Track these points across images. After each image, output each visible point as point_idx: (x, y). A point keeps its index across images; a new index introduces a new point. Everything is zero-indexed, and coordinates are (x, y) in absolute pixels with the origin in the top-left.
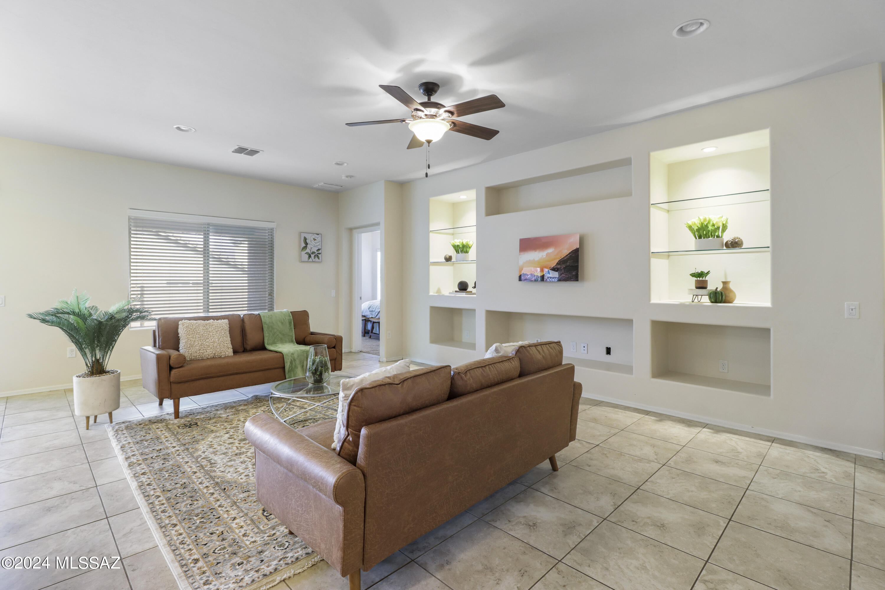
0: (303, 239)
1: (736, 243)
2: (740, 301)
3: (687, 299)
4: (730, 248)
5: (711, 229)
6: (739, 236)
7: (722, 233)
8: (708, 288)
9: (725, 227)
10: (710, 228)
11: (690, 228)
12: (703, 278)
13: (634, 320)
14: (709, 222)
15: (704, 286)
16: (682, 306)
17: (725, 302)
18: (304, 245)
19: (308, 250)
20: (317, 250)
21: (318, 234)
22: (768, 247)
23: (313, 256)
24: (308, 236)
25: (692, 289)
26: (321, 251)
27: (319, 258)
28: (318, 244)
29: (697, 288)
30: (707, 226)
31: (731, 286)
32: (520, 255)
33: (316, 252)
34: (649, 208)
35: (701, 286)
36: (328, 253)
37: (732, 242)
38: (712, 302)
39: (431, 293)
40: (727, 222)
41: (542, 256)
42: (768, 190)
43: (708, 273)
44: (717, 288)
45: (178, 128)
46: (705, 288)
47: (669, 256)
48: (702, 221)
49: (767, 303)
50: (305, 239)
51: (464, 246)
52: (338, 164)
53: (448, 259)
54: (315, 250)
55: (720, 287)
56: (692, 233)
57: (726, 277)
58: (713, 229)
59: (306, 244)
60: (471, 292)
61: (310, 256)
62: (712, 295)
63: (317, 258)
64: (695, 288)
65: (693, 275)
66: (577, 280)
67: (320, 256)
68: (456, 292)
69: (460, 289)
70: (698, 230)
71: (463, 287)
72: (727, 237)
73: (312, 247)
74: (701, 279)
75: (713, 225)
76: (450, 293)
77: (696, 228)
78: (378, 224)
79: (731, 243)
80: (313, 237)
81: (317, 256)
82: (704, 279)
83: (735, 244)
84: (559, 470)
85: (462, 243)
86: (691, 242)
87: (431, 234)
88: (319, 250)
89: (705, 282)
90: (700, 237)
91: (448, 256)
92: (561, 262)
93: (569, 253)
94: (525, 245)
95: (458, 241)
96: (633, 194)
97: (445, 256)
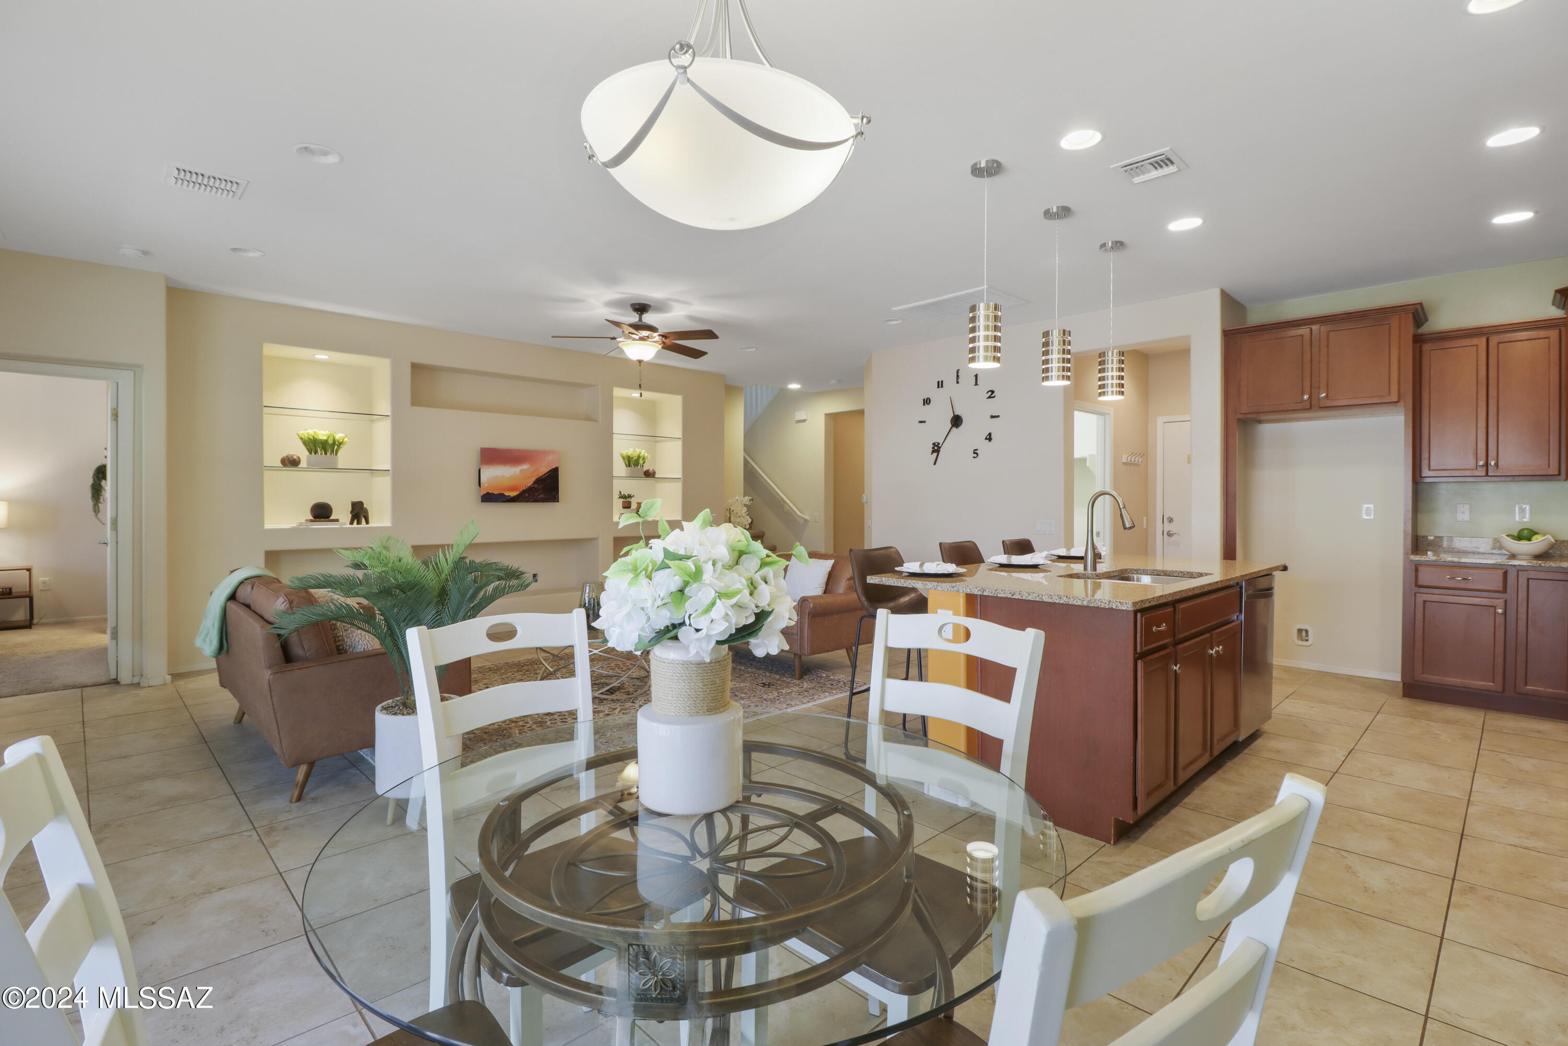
4: (647, 477)
29: (623, 507)
32: (482, 467)
34: (612, 436)
41: (514, 472)
51: (330, 442)
56: (626, 461)
66: (557, 501)
68: (307, 519)
69: (314, 517)
71: (322, 512)
74: (627, 500)
87: (264, 413)
89: (630, 503)
90: (629, 466)
91: (295, 457)
92: (539, 481)
93: (548, 472)
94: (490, 456)
95: (323, 432)
96: (600, 421)
97: (287, 456)
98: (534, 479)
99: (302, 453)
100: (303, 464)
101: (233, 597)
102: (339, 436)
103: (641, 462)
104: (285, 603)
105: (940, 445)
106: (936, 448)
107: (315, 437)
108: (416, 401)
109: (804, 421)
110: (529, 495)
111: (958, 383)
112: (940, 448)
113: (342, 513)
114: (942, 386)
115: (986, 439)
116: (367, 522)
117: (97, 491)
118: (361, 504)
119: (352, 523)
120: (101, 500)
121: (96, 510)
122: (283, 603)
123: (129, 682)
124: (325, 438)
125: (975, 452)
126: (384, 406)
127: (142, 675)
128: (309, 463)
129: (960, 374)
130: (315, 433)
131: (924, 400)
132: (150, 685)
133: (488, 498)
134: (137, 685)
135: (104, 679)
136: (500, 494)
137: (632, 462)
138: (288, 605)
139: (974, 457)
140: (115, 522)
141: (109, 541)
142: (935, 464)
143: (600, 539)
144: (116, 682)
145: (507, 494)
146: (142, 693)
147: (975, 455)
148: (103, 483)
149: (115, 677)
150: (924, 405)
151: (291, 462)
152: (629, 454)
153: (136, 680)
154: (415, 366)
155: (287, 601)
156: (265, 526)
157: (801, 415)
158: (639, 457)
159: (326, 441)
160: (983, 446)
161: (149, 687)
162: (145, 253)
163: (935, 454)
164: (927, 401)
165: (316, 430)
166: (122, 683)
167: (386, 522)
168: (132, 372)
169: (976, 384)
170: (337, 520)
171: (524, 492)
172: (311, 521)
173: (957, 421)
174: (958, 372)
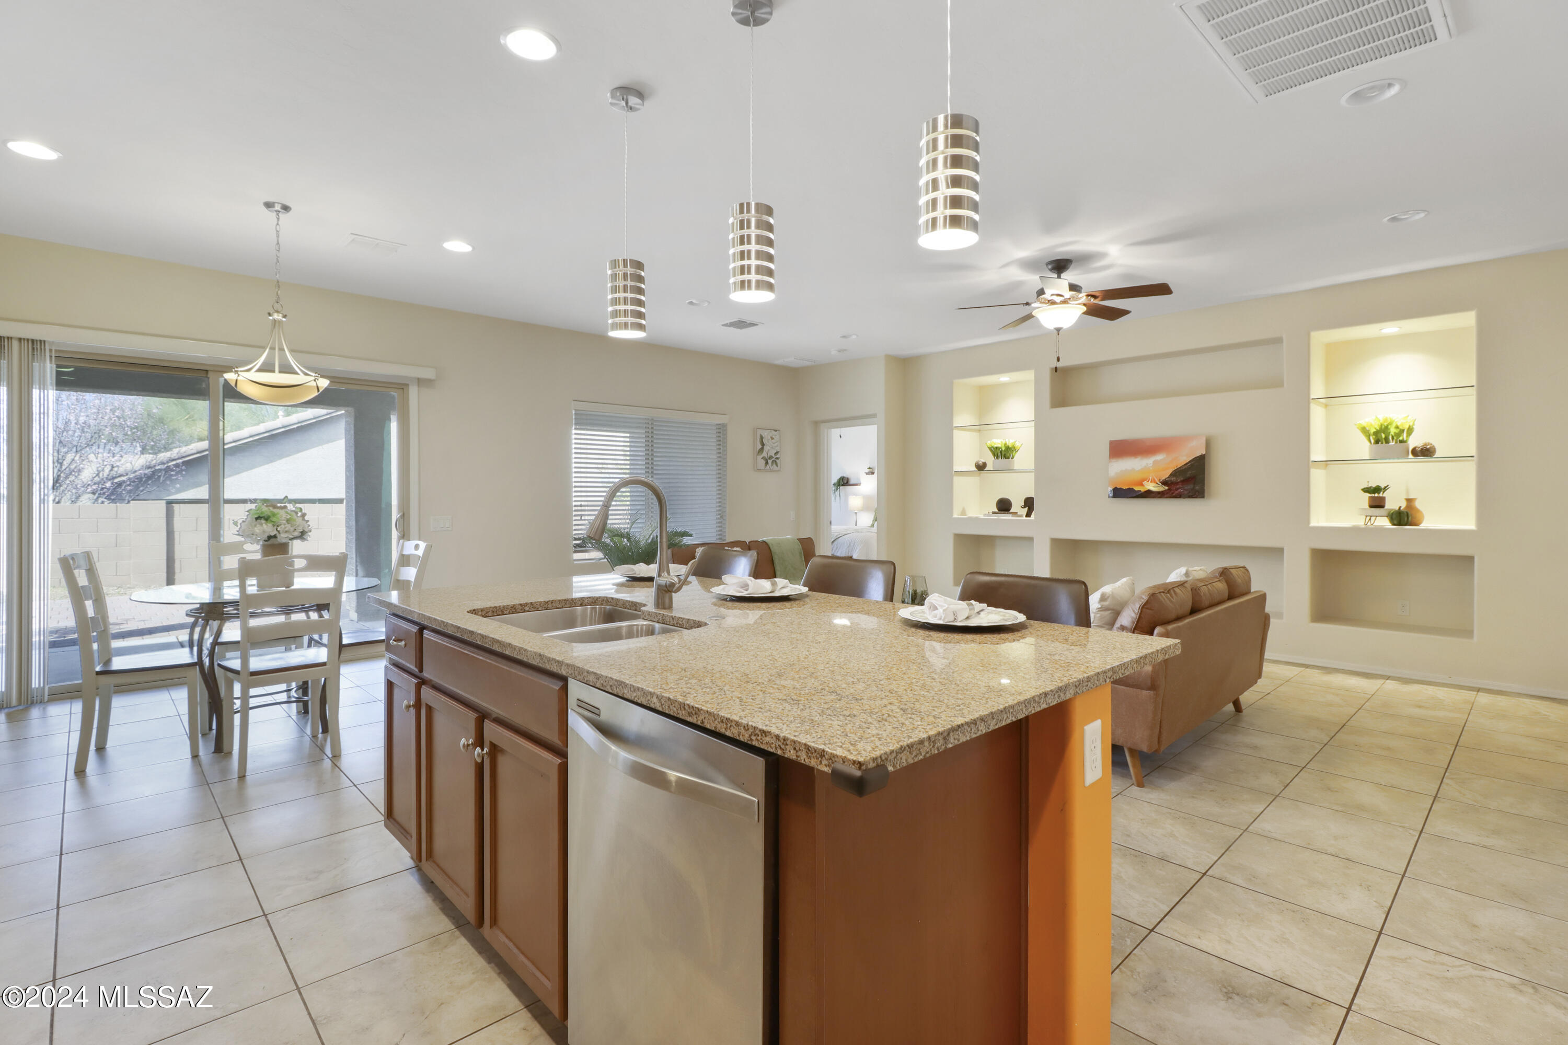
0: (759, 437)
1: (1428, 450)
2: (1429, 522)
3: (1359, 521)
4: (1418, 456)
5: (1395, 433)
6: (1431, 442)
7: (1407, 436)
8: (1387, 507)
9: (1410, 431)
10: (1393, 431)
11: (1365, 431)
12: (1379, 493)
13: (1285, 548)
14: (1390, 424)
15: (1382, 504)
16: (1355, 529)
17: (1410, 525)
18: (760, 447)
19: (764, 454)
20: (775, 454)
21: (776, 431)
22: (1473, 457)
23: (770, 462)
24: (766, 433)
25: (1365, 509)
26: (779, 454)
27: (777, 465)
28: (776, 444)
29: (1371, 506)
30: (1387, 428)
31: (1418, 504)
32: (1110, 462)
33: (773, 456)
34: (1309, 404)
35: (1377, 504)
36: (787, 459)
37: (1422, 449)
38: (1394, 525)
39: (955, 516)
40: (1414, 425)
41: (1147, 464)
42: (1473, 386)
43: (1386, 488)
44: (1400, 507)
45: (691, 303)
46: (1382, 506)
47: (1327, 465)
48: (1382, 422)
49: (1470, 524)
50: (762, 438)
51: (1008, 449)
52: (844, 337)
53: (981, 467)
54: (772, 453)
55: (1403, 505)
56: (1366, 436)
57: (1407, 492)
58: (1397, 432)
59: (763, 444)
60: (1015, 514)
61: (767, 463)
62: (1394, 516)
63: (775, 465)
64: (1368, 508)
65: (1366, 490)
66: (1203, 497)
67: (778, 461)
68: (994, 513)
69: (999, 510)
70: (1376, 433)
71: (1004, 506)
72: (1414, 442)
73: (769, 450)
74: (1376, 495)
75: (1397, 427)
76: (985, 515)
77: (1373, 430)
78: (874, 416)
79: (1420, 450)
80: (771, 435)
81: (775, 462)
82: (1381, 495)
83: (1425, 452)
84: (1244, 711)
85: (1005, 444)
86: (1363, 448)
87: (955, 432)
88: (777, 453)
94: (1120, 449)
145: (1136, 489)
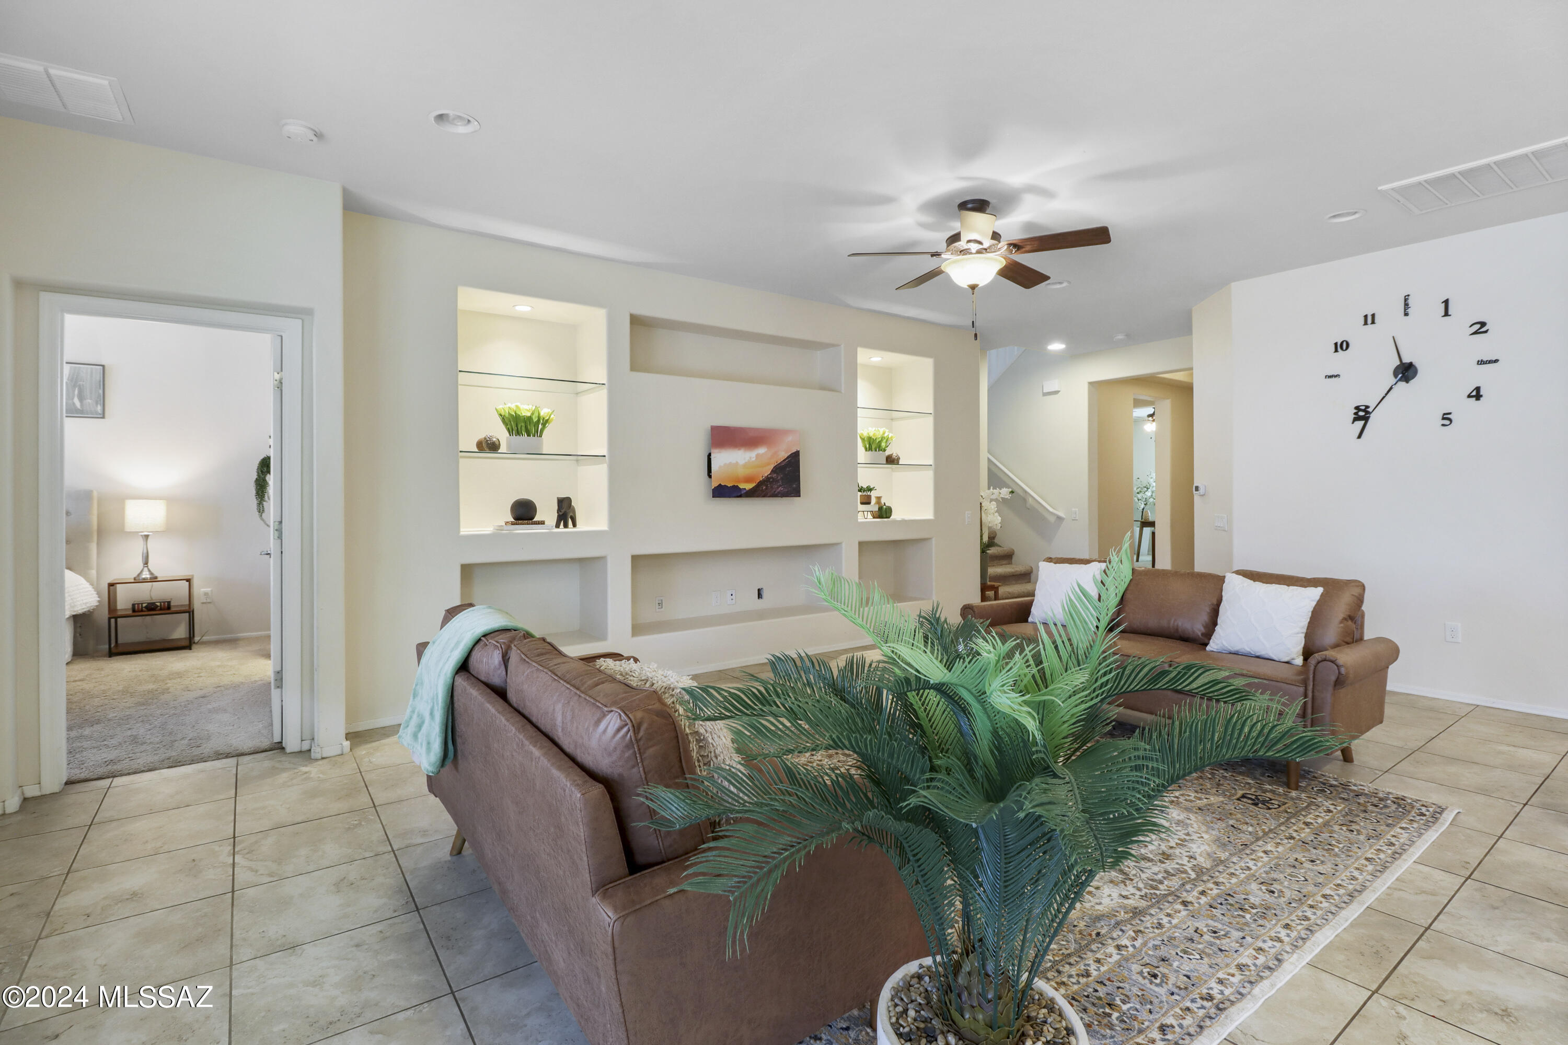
89: (869, 497)
90: (870, 449)
91: (494, 439)
92: (777, 469)
93: (788, 457)
95: (526, 407)
96: (843, 392)
97: (485, 438)
98: (772, 467)
99: (500, 433)
100: (503, 448)
101: (464, 667)
102: (544, 412)
103: (883, 444)
104: (625, 729)
105: (1370, 410)
106: (1361, 414)
107: (518, 413)
108: (634, 367)
109: (1056, 392)
110: (767, 486)
111: (1406, 314)
112: (1369, 413)
113: (547, 512)
114: (1373, 322)
115: (1469, 396)
116: (574, 525)
117: (261, 487)
118: (568, 500)
119: (557, 526)
120: (266, 497)
121: (261, 509)
122: (619, 730)
123: (297, 749)
124: (529, 414)
125: (1447, 418)
126: (599, 373)
127: (313, 739)
128: (509, 446)
129: (1410, 301)
130: (517, 406)
131: (1336, 344)
132: (324, 756)
133: (722, 492)
134: (305, 755)
135: (266, 743)
136: (734, 486)
137: (873, 445)
138: (631, 733)
139: (1443, 425)
140: (279, 531)
141: (272, 552)
142: (1359, 437)
143: (844, 545)
144: (279, 747)
146: (313, 770)
147: (1447, 422)
148: (268, 478)
149: (279, 740)
150: (1336, 351)
151: (489, 446)
152: (871, 435)
153: (306, 746)
154: (636, 321)
155: (630, 725)
156: (461, 530)
157: (1050, 386)
158: (883, 438)
159: (530, 418)
160: (1464, 409)
161: (323, 758)
162: (319, 135)
163: (1360, 424)
164: (1342, 346)
165: (518, 404)
166: (289, 749)
167: (601, 524)
168: (300, 321)
169: (1446, 314)
170: (542, 523)
171: (761, 483)
172: (513, 524)
173: (1406, 371)
174: (1406, 300)
